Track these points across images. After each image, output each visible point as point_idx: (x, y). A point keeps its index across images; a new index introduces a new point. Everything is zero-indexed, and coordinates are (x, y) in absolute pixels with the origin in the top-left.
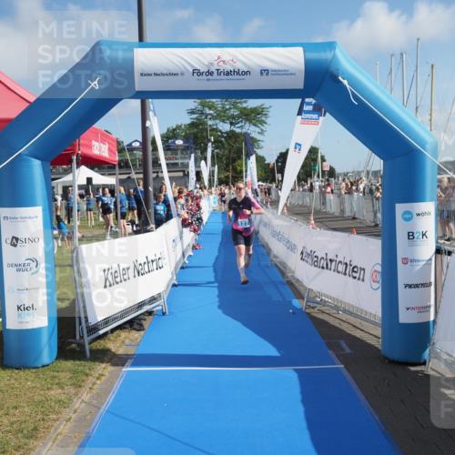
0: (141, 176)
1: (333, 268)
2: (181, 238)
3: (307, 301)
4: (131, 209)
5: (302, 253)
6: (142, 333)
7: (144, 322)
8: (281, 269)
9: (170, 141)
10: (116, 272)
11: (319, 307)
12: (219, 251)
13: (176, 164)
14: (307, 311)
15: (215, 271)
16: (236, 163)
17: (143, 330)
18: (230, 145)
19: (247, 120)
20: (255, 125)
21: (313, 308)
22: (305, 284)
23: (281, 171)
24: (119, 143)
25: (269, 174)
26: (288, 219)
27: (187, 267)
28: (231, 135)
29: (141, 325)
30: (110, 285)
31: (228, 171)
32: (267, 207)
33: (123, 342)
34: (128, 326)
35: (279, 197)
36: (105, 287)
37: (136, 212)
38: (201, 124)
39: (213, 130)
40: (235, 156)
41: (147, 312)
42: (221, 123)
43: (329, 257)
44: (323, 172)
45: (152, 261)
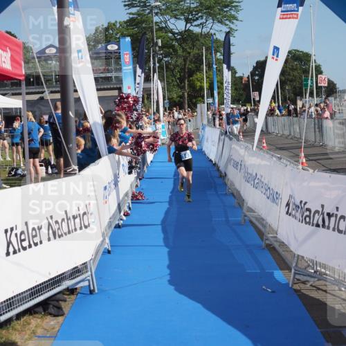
0: (58, 96)
1: (332, 226)
2: (116, 184)
3: (295, 274)
4: (44, 143)
5: (288, 205)
6: (60, 319)
7: (63, 304)
8: (258, 228)
9: (100, 46)
10: (22, 233)
11: (312, 281)
12: (170, 202)
13: (108, 79)
14: (296, 287)
15: (164, 231)
16: (195, 77)
17: (62, 315)
18: (184, 50)
19: (209, 14)
20: (221, 22)
21: (304, 283)
22: (292, 249)
23: (259, 87)
24: (26, 49)
25: (241, 92)
26: (268, 156)
27: (124, 226)
28: (187, 37)
29: (59, 308)
30: (15, 252)
31: (183, 88)
32: (238, 140)
33: (34, 332)
34: (40, 309)
35: (255, 124)
36: (8, 254)
37: (51, 147)
38: (144, 21)
39: (161, 29)
40: (192, 66)
41: (67, 289)
42: (173, 20)
43: (326, 211)
44: (319, 88)
45: (74, 218)
